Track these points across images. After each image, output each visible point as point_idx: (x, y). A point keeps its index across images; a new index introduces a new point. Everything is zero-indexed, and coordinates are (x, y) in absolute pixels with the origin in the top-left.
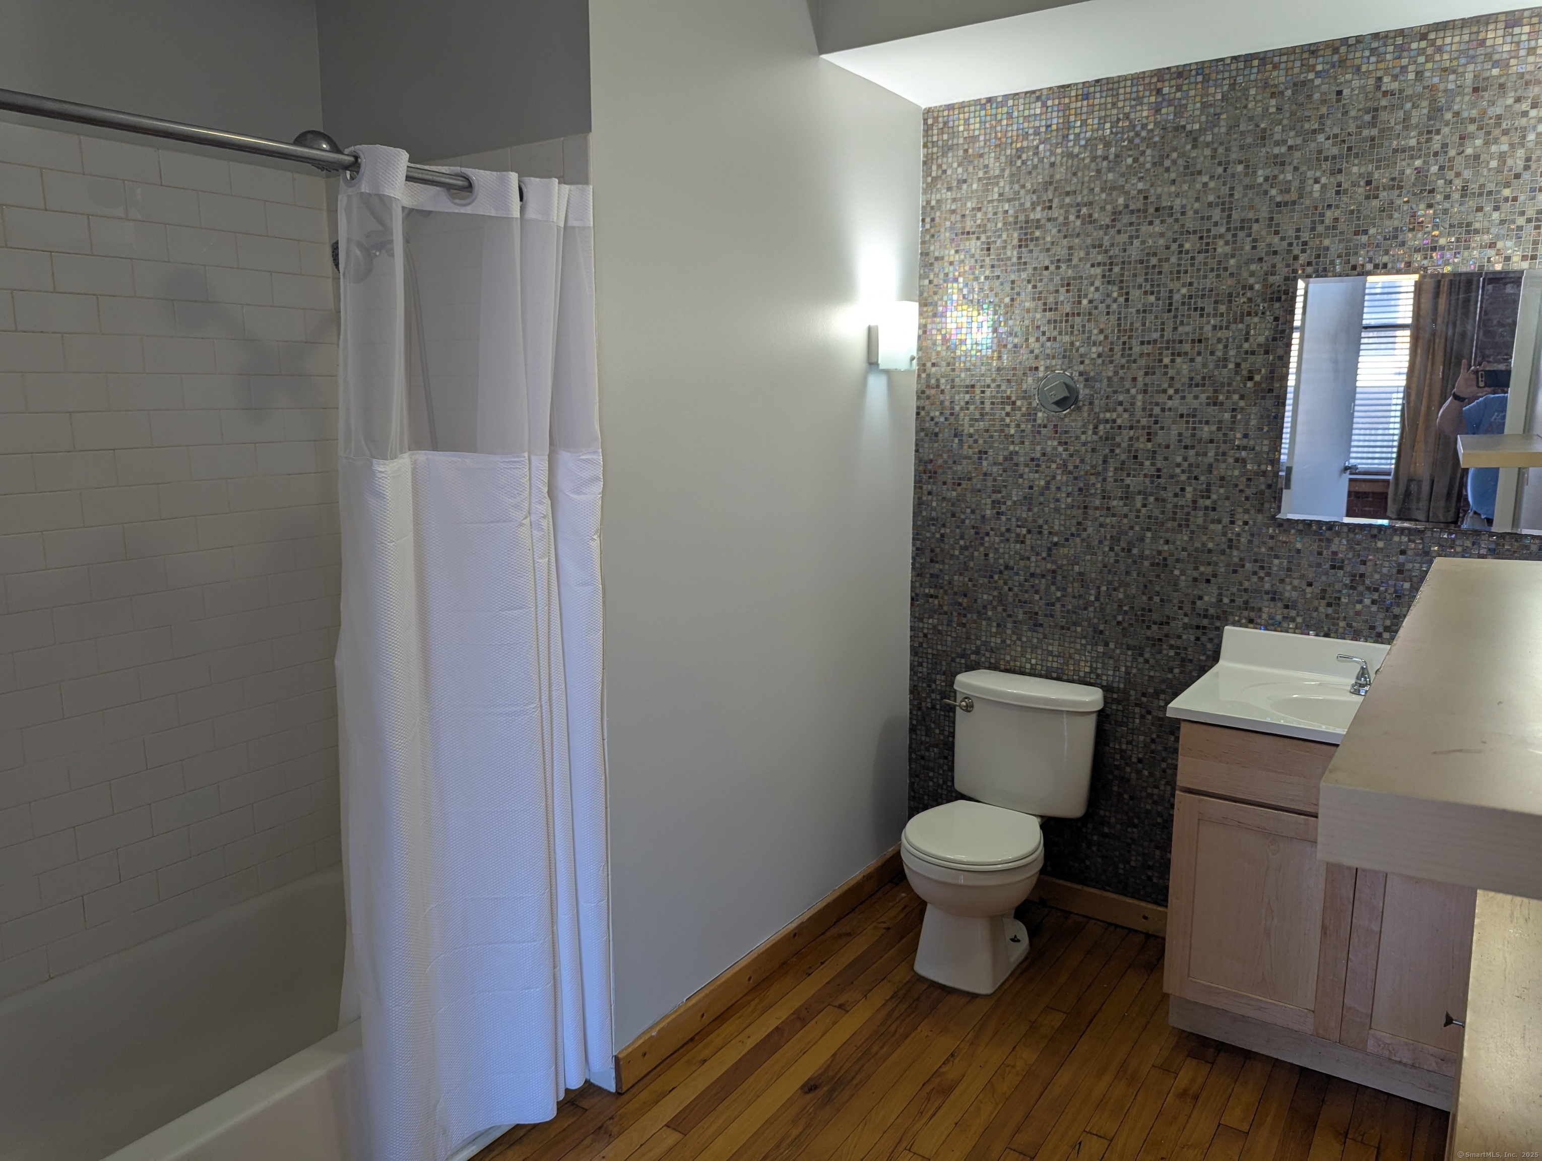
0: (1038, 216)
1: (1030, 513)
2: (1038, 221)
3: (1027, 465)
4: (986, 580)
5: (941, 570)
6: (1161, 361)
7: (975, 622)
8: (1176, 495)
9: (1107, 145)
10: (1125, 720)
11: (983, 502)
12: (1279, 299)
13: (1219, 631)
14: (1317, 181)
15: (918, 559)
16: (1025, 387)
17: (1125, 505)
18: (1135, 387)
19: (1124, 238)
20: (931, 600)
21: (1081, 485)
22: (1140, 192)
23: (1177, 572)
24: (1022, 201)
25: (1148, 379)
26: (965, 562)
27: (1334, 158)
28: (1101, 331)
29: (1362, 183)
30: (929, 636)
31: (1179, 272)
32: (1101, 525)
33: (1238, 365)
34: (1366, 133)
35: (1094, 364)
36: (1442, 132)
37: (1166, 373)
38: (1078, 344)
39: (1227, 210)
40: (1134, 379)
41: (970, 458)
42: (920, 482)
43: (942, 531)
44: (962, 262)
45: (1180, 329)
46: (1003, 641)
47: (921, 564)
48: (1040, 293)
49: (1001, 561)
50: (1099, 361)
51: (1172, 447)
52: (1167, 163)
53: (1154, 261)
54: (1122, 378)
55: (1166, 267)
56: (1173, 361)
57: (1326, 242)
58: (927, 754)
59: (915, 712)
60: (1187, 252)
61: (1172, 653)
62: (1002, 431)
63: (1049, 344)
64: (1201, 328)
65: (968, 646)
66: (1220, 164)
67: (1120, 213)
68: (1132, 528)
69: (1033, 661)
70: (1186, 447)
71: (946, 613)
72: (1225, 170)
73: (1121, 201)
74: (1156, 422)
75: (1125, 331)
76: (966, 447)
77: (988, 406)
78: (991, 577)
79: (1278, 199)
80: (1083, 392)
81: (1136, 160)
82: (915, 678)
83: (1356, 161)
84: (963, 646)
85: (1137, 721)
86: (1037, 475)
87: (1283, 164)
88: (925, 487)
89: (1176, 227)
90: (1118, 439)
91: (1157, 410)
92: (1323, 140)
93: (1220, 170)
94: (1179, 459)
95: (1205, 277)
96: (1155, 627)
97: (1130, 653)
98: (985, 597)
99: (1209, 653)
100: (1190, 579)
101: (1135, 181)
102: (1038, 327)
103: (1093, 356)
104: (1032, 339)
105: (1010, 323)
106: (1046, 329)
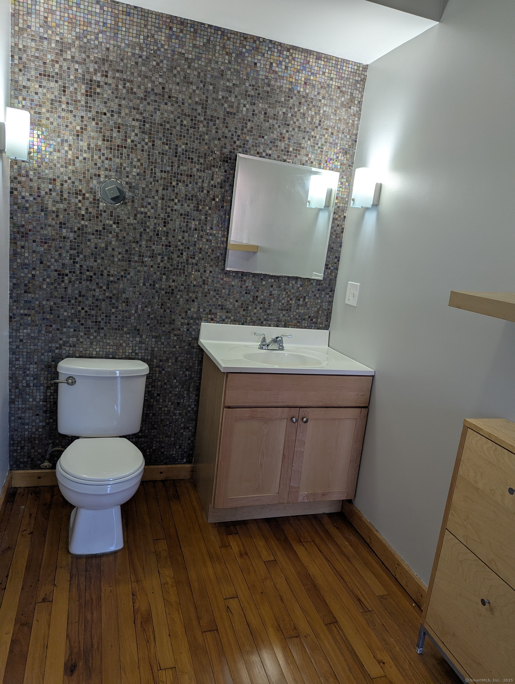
0: (99, 79)
1: (95, 263)
2: (99, 82)
3: (93, 234)
4: (66, 304)
5: (33, 298)
6: (171, 183)
7: (58, 329)
8: (178, 257)
9: (141, 49)
11: (63, 255)
12: (227, 162)
13: (199, 325)
14: (245, 106)
15: (14, 291)
16: (91, 185)
17: (152, 261)
18: (157, 196)
19: (150, 108)
20: (25, 317)
21: (127, 248)
22: (160, 83)
23: (178, 297)
24: (87, 66)
25: (164, 192)
26: (51, 293)
27: (252, 96)
28: (139, 160)
29: (263, 113)
30: (24, 341)
31: (181, 136)
32: (139, 271)
33: (208, 192)
34: (265, 88)
35: (135, 179)
36: (293, 98)
37: (174, 191)
38: (125, 165)
39: (205, 108)
40: (157, 191)
41: (53, 226)
42: (15, 239)
43: (34, 272)
44: (44, 94)
45: (181, 167)
46: (78, 340)
47: (17, 294)
48: (101, 128)
49: (77, 292)
50: (138, 177)
51: (176, 231)
52: (175, 72)
53: (168, 126)
54: (150, 189)
55: (174, 132)
56: (177, 184)
57: (248, 138)
58: (23, 415)
59: (13, 391)
60: (185, 126)
61: (175, 338)
62: (76, 211)
63: (106, 162)
64: (192, 169)
65: (54, 345)
66: (201, 82)
67: (149, 92)
68: (155, 273)
69: (98, 350)
70: (184, 232)
71: (37, 325)
72: (204, 86)
73: (150, 85)
74: (168, 216)
75: (152, 163)
76: (50, 219)
77: (65, 195)
78: (70, 301)
79: (228, 110)
80: (128, 194)
81: (158, 64)
82: (13, 369)
83: (261, 101)
84: (51, 345)
86: (100, 241)
87: (230, 92)
88: (19, 243)
89: (179, 110)
90: (148, 224)
91: (169, 210)
92: (248, 86)
93: (201, 85)
94: (180, 237)
95: (194, 142)
96: (167, 326)
97: (154, 340)
98: (65, 314)
99: (193, 336)
100: (184, 300)
101: (158, 76)
102: (100, 150)
103: (134, 174)
104: (96, 157)
105: (81, 143)
106: (105, 152)
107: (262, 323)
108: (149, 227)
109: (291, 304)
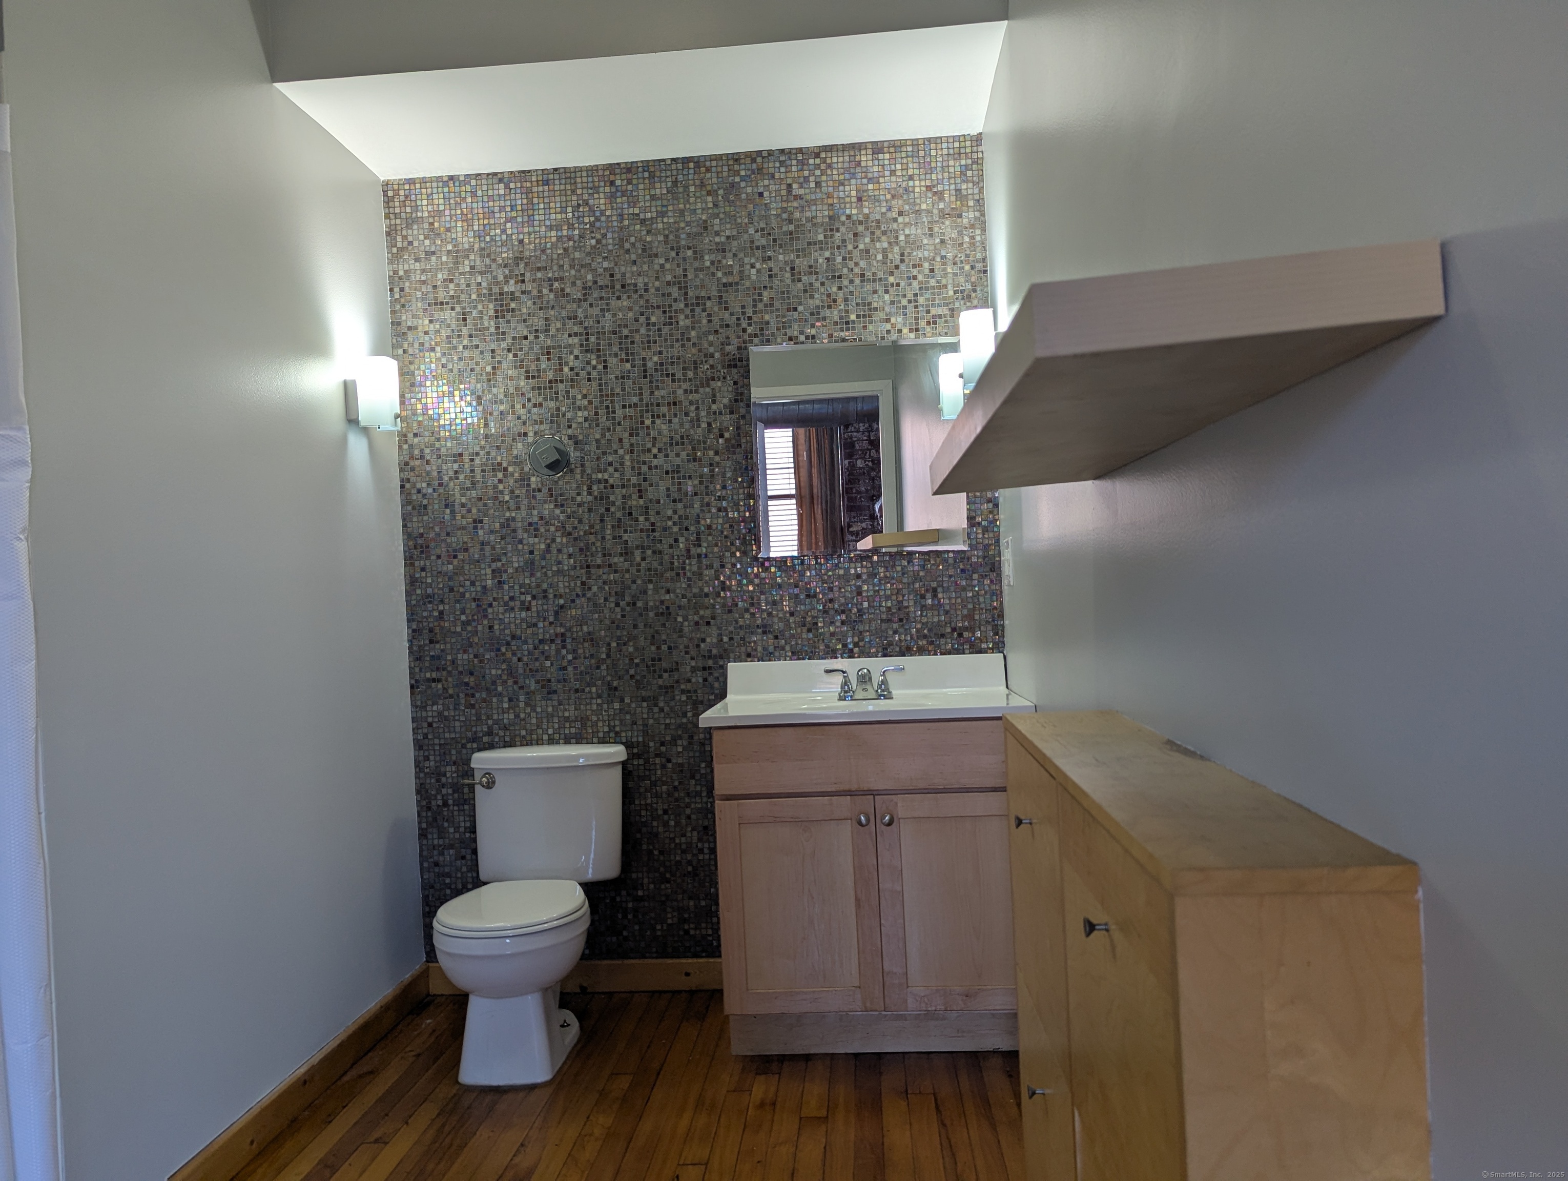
0: (512, 289)
1: (533, 579)
2: (512, 293)
3: (526, 531)
4: (493, 654)
5: (442, 651)
6: (642, 423)
7: (484, 701)
8: (671, 546)
9: (571, 227)
10: (647, 773)
11: (483, 572)
12: (735, 366)
13: (724, 668)
14: (753, 266)
15: (415, 643)
16: (515, 452)
17: (625, 560)
18: (622, 448)
19: (595, 311)
20: (433, 685)
21: (582, 545)
22: (605, 269)
23: (680, 619)
24: (494, 274)
25: (634, 440)
26: (469, 638)
27: (764, 247)
28: (585, 397)
29: (788, 269)
30: (435, 725)
31: (649, 342)
32: (605, 583)
33: (709, 424)
34: (785, 229)
35: (582, 428)
36: (841, 230)
37: (649, 434)
38: (564, 409)
39: (684, 289)
40: (621, 440)
41: (464, 528)
42: (411, 558)
43: (441, 608)
44: (438, 331)
45: (656, 393)
46: (517, 716)
47: (420, 647)
48: (522, 361)
49: (507, 632)
50: (586, 425)
51: (662, 502)
52: (627, 246)
53: (626, 332)
54: (609, 440)
55: (637, 338)
56: (653, 422)
57: (767, 317)
58: (441, 858)
59: (424, 814)
60: (654, 324)
61: (684, 698)
62: (496, 498)
63: (535, 410)
64: (674, 392)
65: (479, 729)
66: (672, 249)
67: (590, 288)
68: (634, 582)
69: (550, 731)
70: (674, 501)
71: (451, 696)
72: (677, 254)
73: (589, 277)
74: (645, 480)
75: (607, 395)
76: (458, 517)
77: (478, 475)
78: (499, 650)
79: (724, 281)
80: (574, 455)
81: (598, 242)
82: (422, 775)
83: (781, 251)
84: (474, 729)
85: (659, 772)
86: (536, 540)
87: (724, 251)
88: (417, 563)
89: (642, 302)
90: (612, 498)
91: (644, 468)
92: (753, 232)
93: (673, 254)
94: (670, 513)
95: (672, 346)
96: (666, 675)
97: (645, 704)
98: (493, 672)
99: (717, 692)
100: (692, 623)
101: (600, 260)
102: (523, 394)
103: (580, 420)
104: (518, 406)
105: (495, 390)
106: (530, 395)
107: (851, 651)
108: (613, 504)
109: (907, 607)
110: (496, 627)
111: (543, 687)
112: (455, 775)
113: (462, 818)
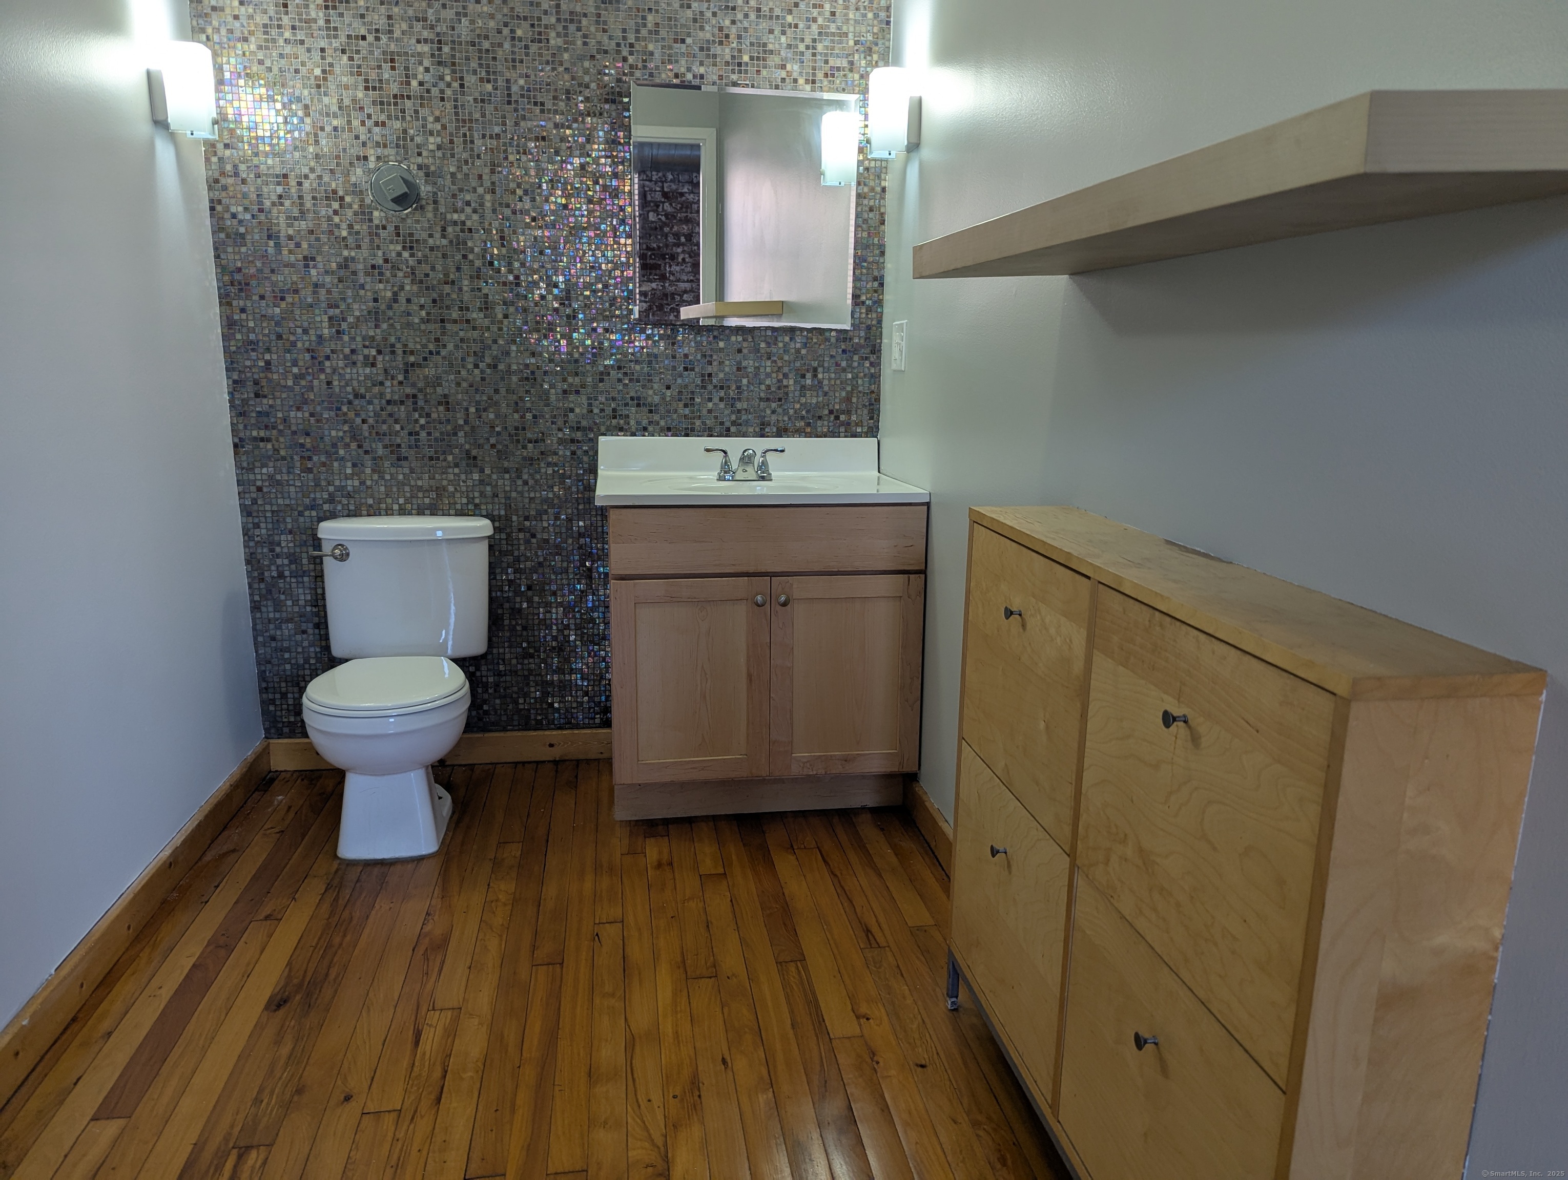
1: (378, 331)
3: (367, 274)
4: (332, 414)
5: (271, 406)
6: (506, 158)
7: (324, 465)
10: (511, 548)
11: (318, 319)
12: (614, 101)
13: (594, 442)
15: (237, 395)
16: (353, 179)
17: (485, 317)
18: (481, 186)
19: (448, 14)
20: (262, 444)
21: (435, 295)
23: (546, 386)
25: (495, 178)
26: (303, 394)
28: (437, 119)
30: (265, 490)
31: (514, 61)
32: (462, 340)
35: (434, 157)
37: (513, 172)
38: (412, 132)
40: (480, 177)
41: (292, 266)
42: (227, 295)
43: (267, 357)
44: (251, 17)
45: (522, 124)
46: (363, 483)
47: (243, 400)
48: (359, 67)
49: (349, 389)
50: (439, 154)
51: (527, 252)
53: (486, 45)
54: (467, 175)
56: (519, 159)
57: (651, 47)
58: (278, 633)
59: (256, 586)
60: (520, 39)
62: (331, 232)
63: (377, 130)
65: (318, 495)
68: (495, 342)
69: (401, 501)
71: (284, 458)
74: (509, 225)
75: (464, 121)
76: (285, 252)
77: (308, 204)
78: (339, 409)
80: (425, 189)
82: (252, 544)
84: (312, 496)
85: (522, 547)
86: (381, 286)
88: (235, 303)
89: (505, 10)
90: (470, 244)
91: (505, 210)
94: (536, 265)
95: (541, 69)
96: (530, 446)
97: (507, 476)
98: (334, 433)
99: (586, 466)
100: (560, 391)
102: (361, 108)
103: (431, 147)
104: (356, 123)
105: (326, 100)
106: (371, 111)
107: (728, 429)
108: (472, 250)
109: (786, 386)
110: (336, 383)
111: (392, 452)
112: (291, 545)
113: (301, 591)
